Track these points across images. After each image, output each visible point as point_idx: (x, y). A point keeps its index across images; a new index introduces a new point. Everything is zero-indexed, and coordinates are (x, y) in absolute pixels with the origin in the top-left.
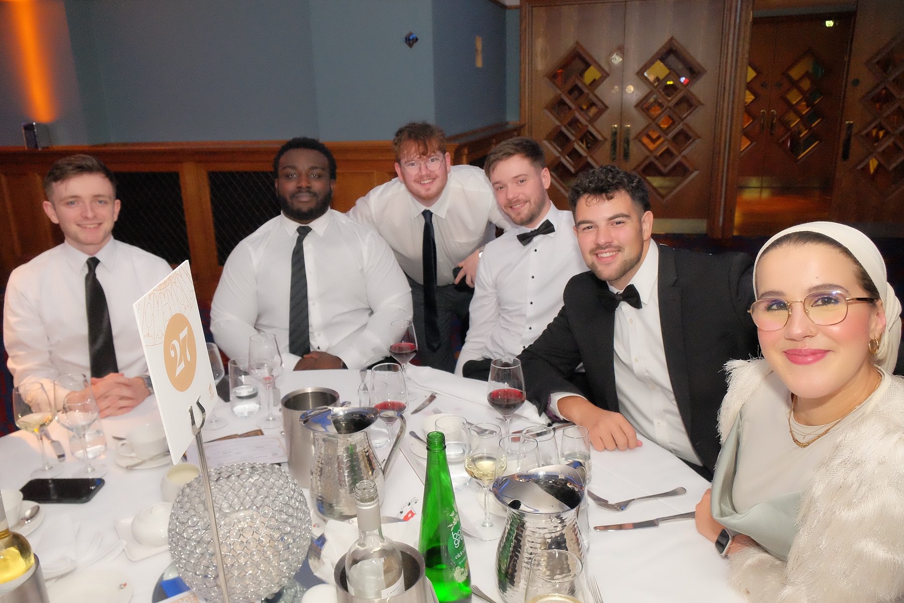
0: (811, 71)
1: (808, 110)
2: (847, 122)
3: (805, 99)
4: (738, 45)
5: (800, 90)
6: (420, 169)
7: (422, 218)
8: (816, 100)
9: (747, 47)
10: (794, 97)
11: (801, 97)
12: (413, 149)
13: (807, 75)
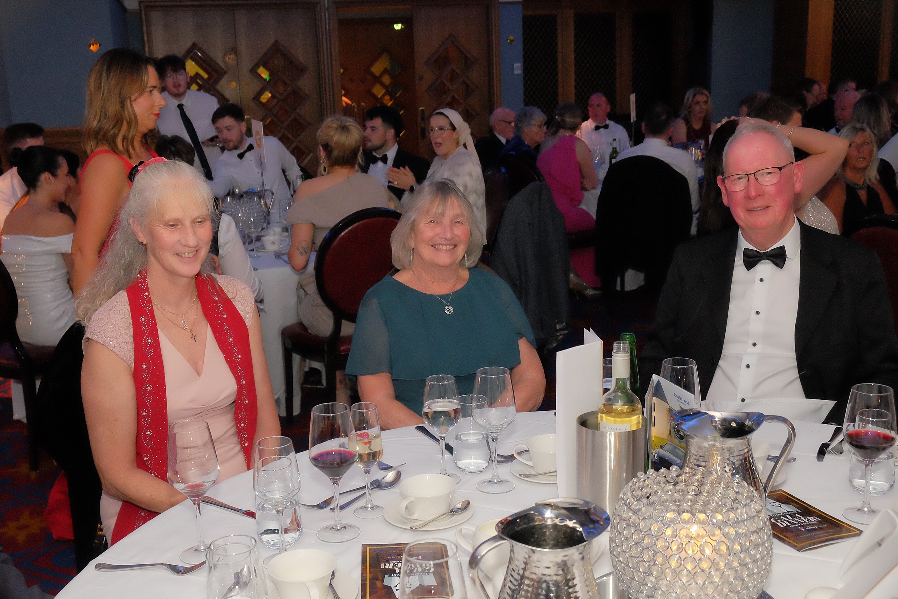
0: (388, 68)
1: (391, 102)
2: (421, 108)
3: (387, 93)
4: (330, 48)
5: (382, 84)
6: (173, 79)
7: (177, 109)
8: (397, 93)
9: (337, 50)
10: (379, 91)
11: (384, 91)
12: (169, 69)
13: (385, 71)
